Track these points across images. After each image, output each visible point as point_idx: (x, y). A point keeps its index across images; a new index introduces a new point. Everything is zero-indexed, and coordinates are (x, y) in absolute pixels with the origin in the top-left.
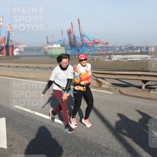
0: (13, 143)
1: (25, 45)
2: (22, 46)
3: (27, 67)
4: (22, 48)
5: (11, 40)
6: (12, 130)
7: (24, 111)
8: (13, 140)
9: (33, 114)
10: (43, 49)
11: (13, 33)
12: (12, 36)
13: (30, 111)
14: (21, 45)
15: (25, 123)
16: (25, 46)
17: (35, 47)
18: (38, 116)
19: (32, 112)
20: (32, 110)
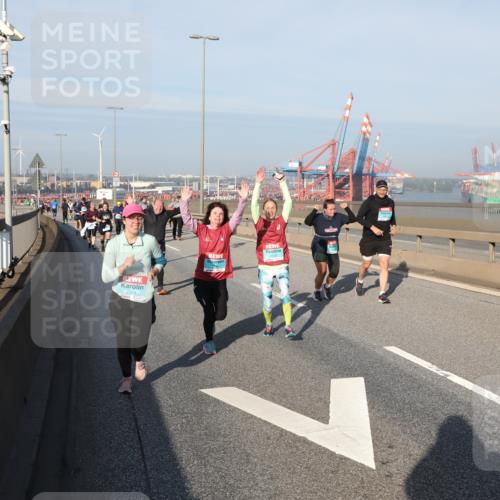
0: (390, 457)
1: (407, 172)
2: (399, 175)
3: (420, 237)
4: (399, 180)
5: (370, 159)
6: (385, 417)
7: (417, 367)
8: (391, 447)
9: (444, 379)
10: (460, 186)
11: (378, 138)
12: (375, 147)
13: (434, 369)
14: (396, 172)
15: (421, 403)
16: (406, 175)
17: (434, 180)
18: (461, 387)
19: (441, 373)
20: (441, 366)
